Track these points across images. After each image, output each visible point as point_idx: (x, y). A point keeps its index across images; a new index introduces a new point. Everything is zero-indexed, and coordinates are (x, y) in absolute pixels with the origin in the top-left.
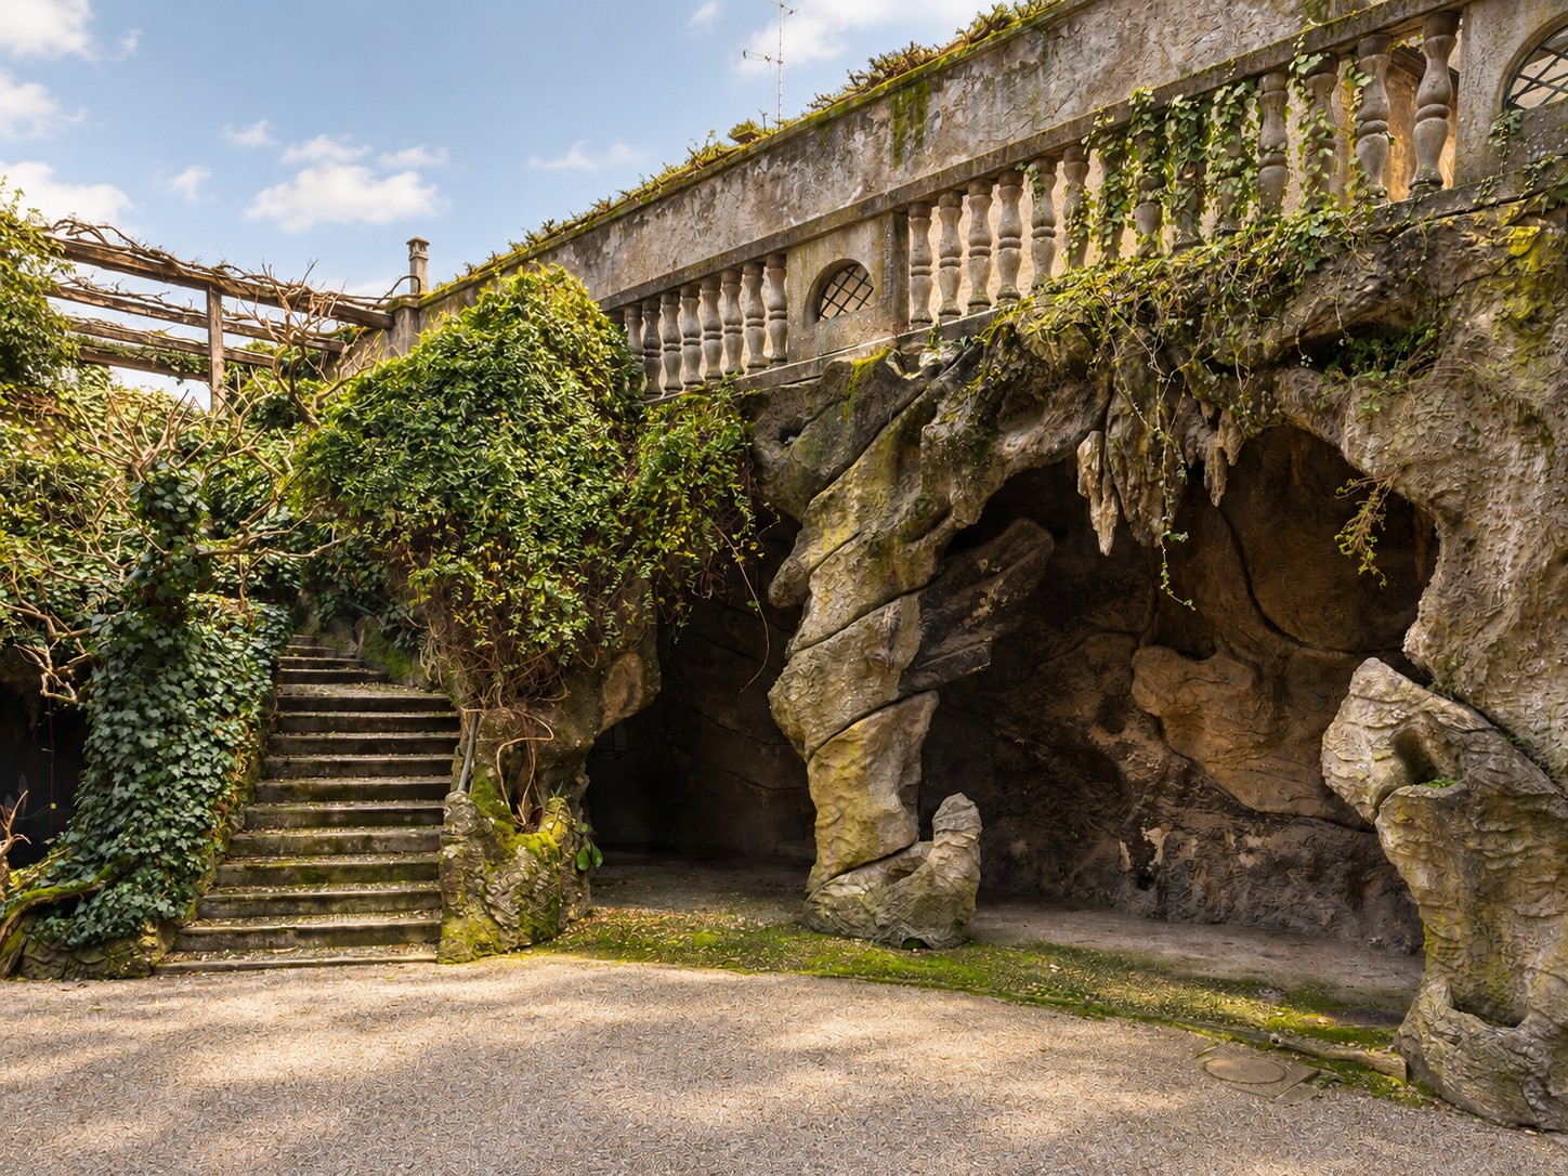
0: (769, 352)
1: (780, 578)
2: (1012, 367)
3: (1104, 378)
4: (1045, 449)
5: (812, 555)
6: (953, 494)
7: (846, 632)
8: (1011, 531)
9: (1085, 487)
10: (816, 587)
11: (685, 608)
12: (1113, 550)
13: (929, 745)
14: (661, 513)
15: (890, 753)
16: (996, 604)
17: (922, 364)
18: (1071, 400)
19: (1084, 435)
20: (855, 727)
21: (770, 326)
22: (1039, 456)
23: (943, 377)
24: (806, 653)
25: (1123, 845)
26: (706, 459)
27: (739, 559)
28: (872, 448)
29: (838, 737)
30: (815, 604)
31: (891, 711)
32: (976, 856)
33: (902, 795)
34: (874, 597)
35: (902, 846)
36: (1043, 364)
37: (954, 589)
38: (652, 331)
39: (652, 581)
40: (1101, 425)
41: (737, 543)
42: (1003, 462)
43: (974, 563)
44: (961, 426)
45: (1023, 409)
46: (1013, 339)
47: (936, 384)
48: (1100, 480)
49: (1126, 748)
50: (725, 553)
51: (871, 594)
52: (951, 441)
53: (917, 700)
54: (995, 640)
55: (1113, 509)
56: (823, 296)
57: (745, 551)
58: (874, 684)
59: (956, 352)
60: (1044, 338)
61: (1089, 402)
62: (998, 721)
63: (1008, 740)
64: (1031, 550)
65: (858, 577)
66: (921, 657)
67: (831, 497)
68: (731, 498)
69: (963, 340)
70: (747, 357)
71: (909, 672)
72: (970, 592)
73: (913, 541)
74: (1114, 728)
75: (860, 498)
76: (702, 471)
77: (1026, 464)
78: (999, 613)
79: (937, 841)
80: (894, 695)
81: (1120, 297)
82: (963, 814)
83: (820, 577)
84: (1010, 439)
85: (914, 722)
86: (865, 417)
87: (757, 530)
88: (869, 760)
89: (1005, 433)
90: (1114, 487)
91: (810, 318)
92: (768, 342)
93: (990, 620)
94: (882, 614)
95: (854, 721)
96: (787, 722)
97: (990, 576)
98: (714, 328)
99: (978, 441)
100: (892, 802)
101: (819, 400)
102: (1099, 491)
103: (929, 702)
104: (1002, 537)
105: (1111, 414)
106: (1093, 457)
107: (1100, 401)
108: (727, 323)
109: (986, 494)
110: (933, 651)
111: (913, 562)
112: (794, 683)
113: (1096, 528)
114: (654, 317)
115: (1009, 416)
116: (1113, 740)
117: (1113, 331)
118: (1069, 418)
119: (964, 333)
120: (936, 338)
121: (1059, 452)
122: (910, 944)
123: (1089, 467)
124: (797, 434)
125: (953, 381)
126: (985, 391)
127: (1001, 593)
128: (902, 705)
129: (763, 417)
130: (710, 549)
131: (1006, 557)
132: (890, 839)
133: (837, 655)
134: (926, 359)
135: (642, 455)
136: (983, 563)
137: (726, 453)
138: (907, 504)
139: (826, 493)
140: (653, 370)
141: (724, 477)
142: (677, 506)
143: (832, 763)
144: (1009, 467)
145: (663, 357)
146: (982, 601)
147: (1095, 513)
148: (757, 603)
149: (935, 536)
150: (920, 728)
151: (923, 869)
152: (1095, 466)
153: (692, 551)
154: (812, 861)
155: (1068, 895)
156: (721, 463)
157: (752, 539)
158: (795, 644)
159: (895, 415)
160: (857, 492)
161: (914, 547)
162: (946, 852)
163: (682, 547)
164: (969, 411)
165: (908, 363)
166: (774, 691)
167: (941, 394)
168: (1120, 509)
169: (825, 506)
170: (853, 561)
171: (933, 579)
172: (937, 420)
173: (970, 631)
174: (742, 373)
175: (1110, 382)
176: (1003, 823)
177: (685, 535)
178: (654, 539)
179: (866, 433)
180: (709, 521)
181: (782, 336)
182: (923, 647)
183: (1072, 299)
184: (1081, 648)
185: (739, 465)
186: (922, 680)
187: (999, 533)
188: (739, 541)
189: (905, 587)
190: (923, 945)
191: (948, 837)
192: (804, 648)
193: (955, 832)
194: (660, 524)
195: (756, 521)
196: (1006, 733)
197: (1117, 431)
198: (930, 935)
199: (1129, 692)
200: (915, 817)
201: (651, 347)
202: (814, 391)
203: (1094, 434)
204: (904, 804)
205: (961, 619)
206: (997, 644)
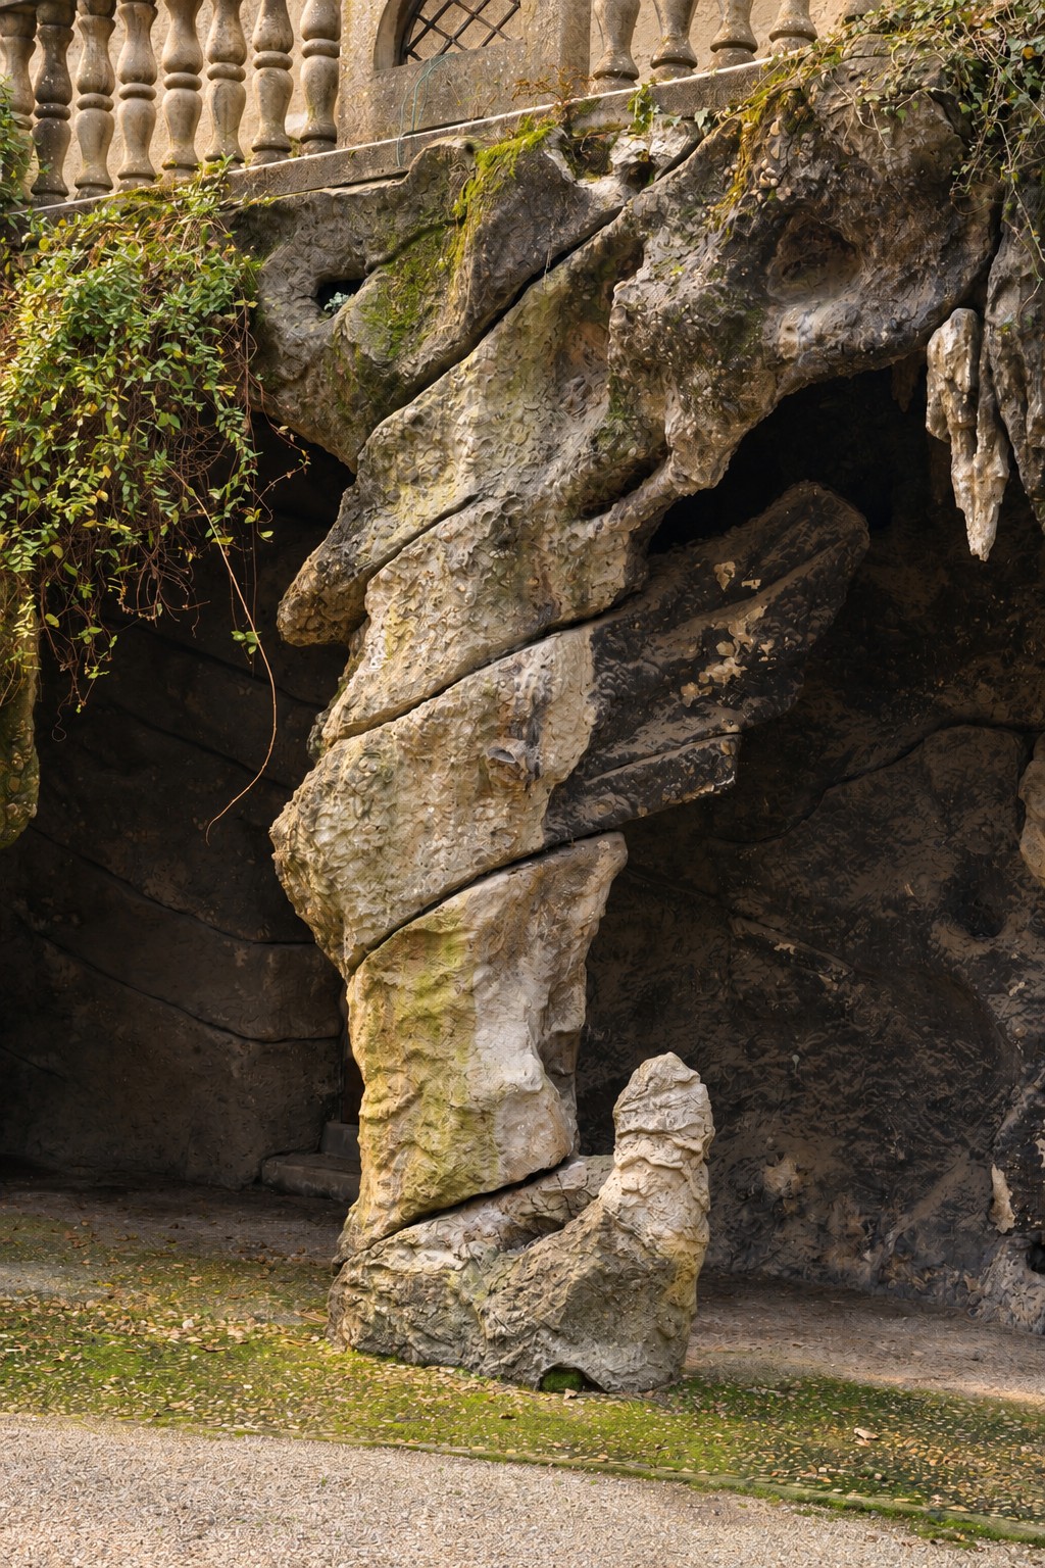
0: (299, 121)
1: (306, 580)
2: (801, 173)
3: (984, 201)
4: (860, 340)
5: (375, 538)
6: (674, 421)
7: (441, 702)
8: (782, 507)
9: (941, 420)
10: (382, 606)
11: (100, 642)
12: (995, 549)
13: (605, 946)
14: (62, 438)
15: (523, 961)
16: (749, 658)
17: (617, 158)
18: (916, 246)
19: (939, 316)
20: (456, 901)
21: (303, 69)
22: (848, 353)
23: (660, 185)
24: (355, 744)
25: (998, 1178)
26: (159, 334)
27: (223, 541)
28: (503, 326)
29: (414, 925)
30: (377, 636)
31: (527, 872)
32: (701, 1189)
33: (543, 1054)
34: (504, 633)
35: (544, 1164)
36: (863, 170)
37: (669, 619)
38: (56, 66)
39: (34, 578)
40: (974, 299)
41: (219, 508)
42: (777, 363)
43: (708, 569)
44: (693, 286)
45: (816, 261)
46: (802, 117)
47: (643, 201)
48: (971, 406)
49: (1002, 969)
50: (194, 529)
51: (498, 627)
52: (667, 317)
53: (581, 851)
54: (745, 732)
55: (998, 468)
56: (415, 15)
57: (234, 525)
58: (496, 812)
59: (684, 140)
60: (867, 117)
61: (952, 249)
62: (742, 904)
63: (763, 948)
64: (821, 546)
65: (468, 587)
66: (590, 762)
67: (417, 420)
68: (210, 413)
69: (700, 118)
70: (253, 130)
71: (568, 792)
72: (698, 626)
73: (588, 515)
74: (983, 925)
75: (478, 425)
76: (152, 353)
77: (823, 368)
78: (756, 675)
79: (623, 1153)
80: (536, 840)
81: (1017, 45)
82: (674, 1096)
83: (388, 585)
84: (793, 315)
85: (573, 899)
86: (496, 261)
87: (258, 482)
88: (478, 975)
89: (780, 306)
90: (1000, 425)
91: (388, 57)
92: (299, 97)
93: (734, 691)
94: (519, 668)
95: (448, 894)
96: (309, 894)
97: (738, 596)
98: (186, 67)
99: (727, 320)
100: (521, 1068)
101: (400, 222)
102: (970, 431)
103: (607, 857)
104: (763, 519)
105: (994, 277)
106: (960, 360)
107: (975, 249)
108: (215, 58)
109: (739, 429)
110: (620, 750)
111: (584, 559)
112: (327, 806)
113: (962, 503)
114: (60, 41)
115: (794, 271)
116: (979, 949)
117: (1005, 111)
118: (911, 280)
119: (701, 101)
120: (644, 108)
121: (889, 347)
122: (560, 1377)
123: (950, 381)
124: (351, 286)
125: (678, 195)
126: (743, 219)
127: (762, 630)
128: (553, 860)
129: (279, 252)
130: (165, 518)
131: (773, 557)
132: (517, 1146)
133: (423, 748)
134: (625, 151)
135: (26, 316)
136: (727, 569)
137: (204, 321)
138: (574, 442)
139: (410, 411)
140: (51, 144)
141: (197, 370)
142: (95, 425)
143: (399, 979)
144: (790, 373)
145: (77, 118)
146: (722, 648)
147: (960, 472)
148: (254, 636)
149: (630, 510)
150: (588, 909)
151: (592, 1216)
152: (964, 377)
153: (125, 520)
154: (352, 1196)
155: (881, 1280)
156: (193, 340)
157: (249, 500)
158: (331, 722)
159: (561, 255)
160: (474, 412)
161: (586, 530)
162: (635, 1179)
163: (103, 510)
164: (710, 258)
165: (590, 156)
166: (282, 824)
167: (654, 219)
168: (1012, 465)
169: (408, 437)
170: (462, 552)
171: (624, 598)
172: (643, 273)
173: (694, 710)
174: (238, 160)
175: (996, 211)
176: (747, 1121)
177: (112, 486)
178: (43, 491)
179: (500, 294)
180: (160, 460)
181: (327, 91)
182: (601, 737)
183: (922, 45)
184: (915, 756)
185: (228, 345)
186: (593, 810)
187: (762, 511)
188: (222, 502)
189: (567, 612)
190: (585, 1383)
191: (643, 1147)
192: (350, 732)
193: (660, 1135)
194: (57, 459)
195: (261, 464)
196: (754, 929)
197: (1005, 312)
198: (599, 1360)
199: (1015, 847)
200: (570, 1101)
201: (53, 98)
202: (387, 205)
203: (961, 314)
204: (550, 1071)
205: (677, 684)
206: (748, 739)
